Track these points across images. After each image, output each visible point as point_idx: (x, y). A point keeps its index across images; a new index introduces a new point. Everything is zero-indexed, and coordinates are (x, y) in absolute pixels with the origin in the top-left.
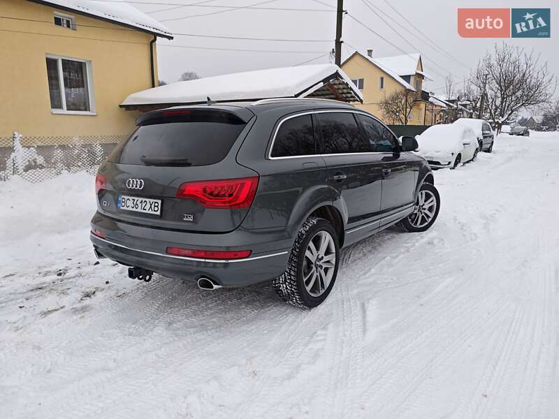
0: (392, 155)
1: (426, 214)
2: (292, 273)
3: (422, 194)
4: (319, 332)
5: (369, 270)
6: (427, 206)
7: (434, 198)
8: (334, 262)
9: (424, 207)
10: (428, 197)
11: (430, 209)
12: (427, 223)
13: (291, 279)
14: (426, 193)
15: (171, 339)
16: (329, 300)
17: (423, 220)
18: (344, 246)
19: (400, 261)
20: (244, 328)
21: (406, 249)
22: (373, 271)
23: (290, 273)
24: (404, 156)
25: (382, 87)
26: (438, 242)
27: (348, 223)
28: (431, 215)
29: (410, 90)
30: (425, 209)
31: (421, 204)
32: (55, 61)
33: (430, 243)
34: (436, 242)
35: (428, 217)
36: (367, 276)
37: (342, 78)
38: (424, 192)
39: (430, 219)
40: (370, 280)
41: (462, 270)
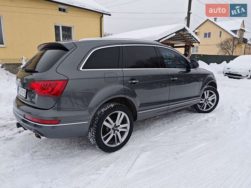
0: (185, 70)
1: (209, 104)
2: (93, 133)
3: (207, 92)
4: (103, 168)
5: (159, 134)
6: (210, 99)
7: (214, 95)
8: (128, 128)
9: (208, 100)
10: (211, 94)
11: (213, 101)
12: (210, 109)
13: (93, 136)
14: (209, 92)
15: (28, 161)
16: (124, 149)
17: (208, 107)
18: (137, 120)
19: (181, 130)
20: (66, 160)
21: (191, 123)
22: (162, 133)
23: (92, 133)
24: (193, 71)
25: (220, 36)
26: (212, 120)
27: (139, 107)
28: (213, 105)
29: (235, 38)
30: (209, 101)
31: (206, 97)
32: (59, 27)
33: (207, 120)
34: (210, 120)
35: (211, 105)
36: (156, 136)
37: (187, 31)
38: (208, 91)
39: (212, 107)
40: (156, 139)
41: (217, 139)
